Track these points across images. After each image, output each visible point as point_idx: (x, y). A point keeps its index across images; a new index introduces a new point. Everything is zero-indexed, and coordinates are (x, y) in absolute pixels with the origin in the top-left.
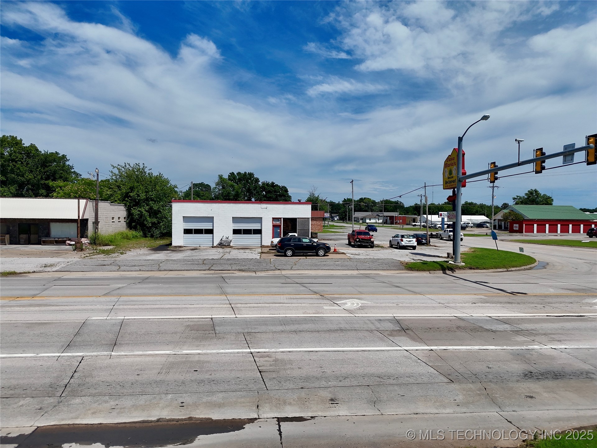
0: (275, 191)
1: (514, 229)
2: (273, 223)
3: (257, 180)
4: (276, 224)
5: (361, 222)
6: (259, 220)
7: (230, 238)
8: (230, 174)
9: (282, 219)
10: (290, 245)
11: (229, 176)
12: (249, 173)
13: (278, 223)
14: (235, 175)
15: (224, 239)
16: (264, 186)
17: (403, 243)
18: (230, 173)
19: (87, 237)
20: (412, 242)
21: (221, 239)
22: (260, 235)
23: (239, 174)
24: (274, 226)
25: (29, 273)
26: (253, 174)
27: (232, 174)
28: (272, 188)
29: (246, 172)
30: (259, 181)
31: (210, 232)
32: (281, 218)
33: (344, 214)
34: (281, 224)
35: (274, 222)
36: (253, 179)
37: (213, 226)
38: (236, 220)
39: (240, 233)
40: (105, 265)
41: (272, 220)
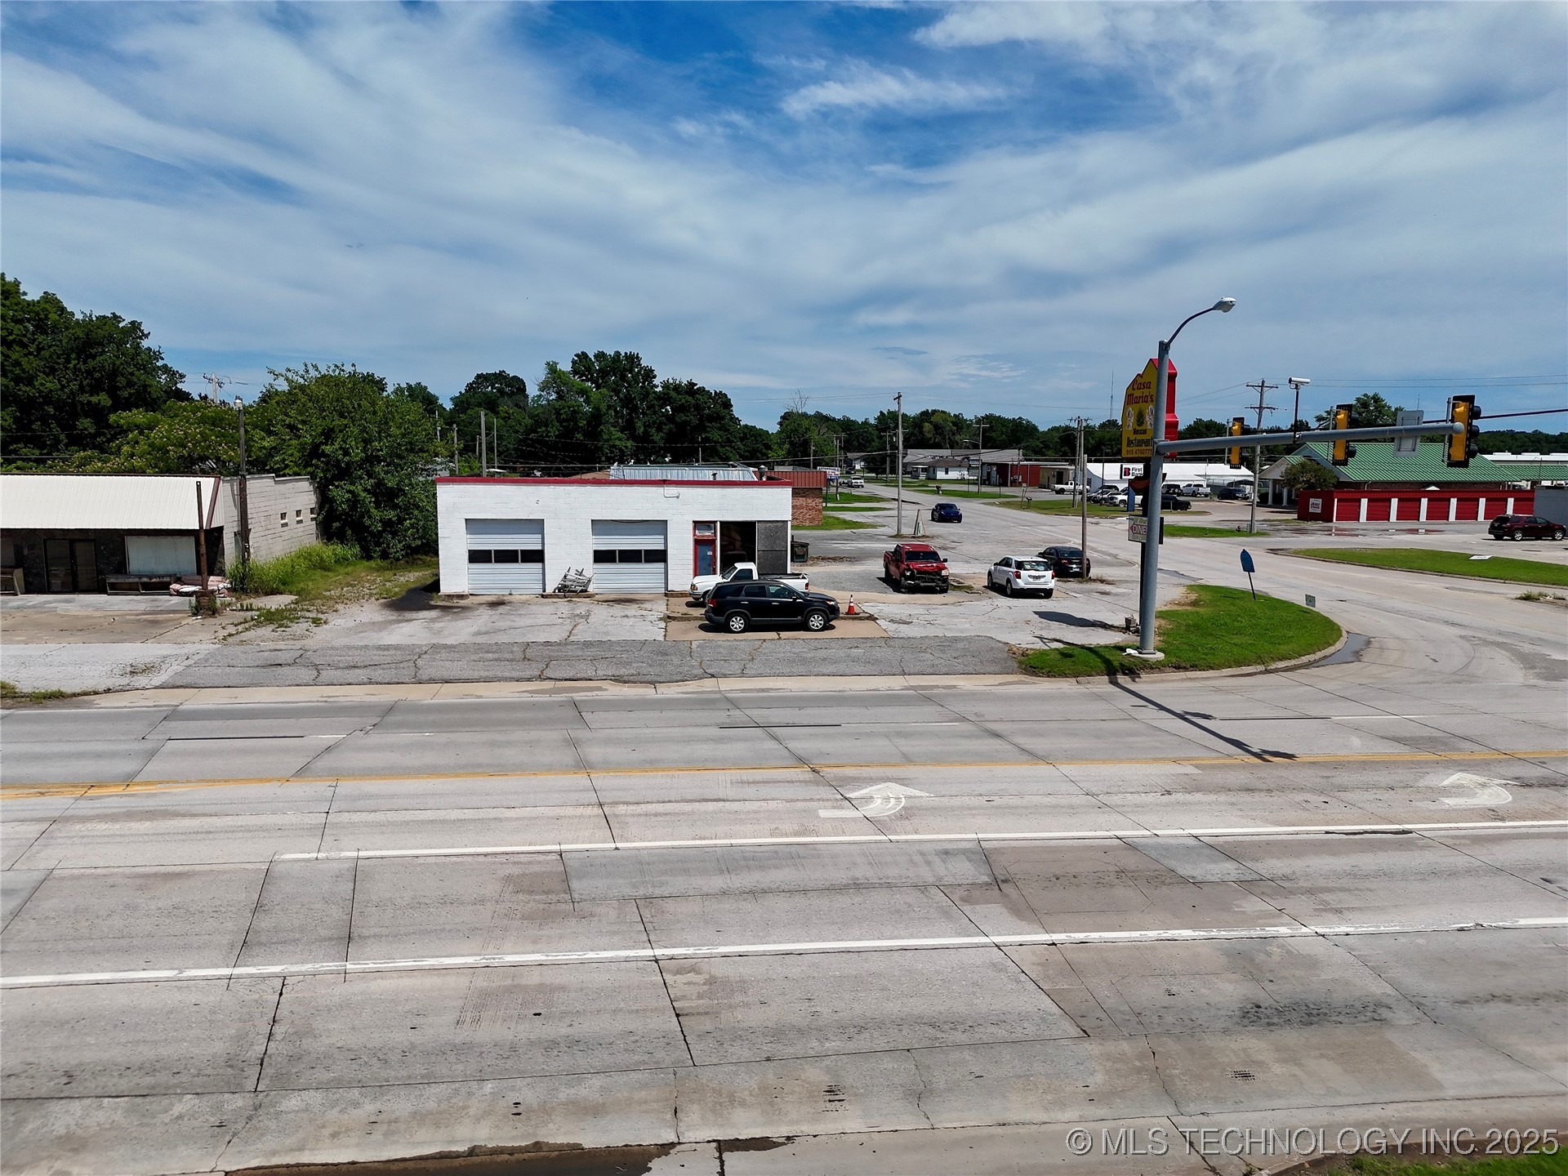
0: (698, 407)
1: (1311, 510)
2: (694, 535)
3: (649, 374)
4: (702, 536)
5: (923, 476)
6: (660, 527)
7: (587, 574)
8: (576, 358)
9: (718, 524)
10: (738, 604)
11: (574, 362)
12: (626, 353)
13: (708, 534)
14: (590, 359)
15: (572, 575)
16: (668, 394)
17: (1021, 583)
18: (576, 355)
19: (221, 573)
20: (1042, 580)
21: (565, 577)
22: (662, 565)
23: (600, 356)
24: (698, 542)
25: (96, 693)
26: (638, 357)
27: (583, 356)
28: (690, 399)
29: (618, 352)
30: (655, 377)
31: (536, 556)
32: (715, 522)
33: (878, 459)
34: (715, 536)
35: (697, 531)
36: (639, 372)
37: (543, 544)
38: (600, 526)
39: (613, 560)
40: (280, 665)
41: (691, 526)
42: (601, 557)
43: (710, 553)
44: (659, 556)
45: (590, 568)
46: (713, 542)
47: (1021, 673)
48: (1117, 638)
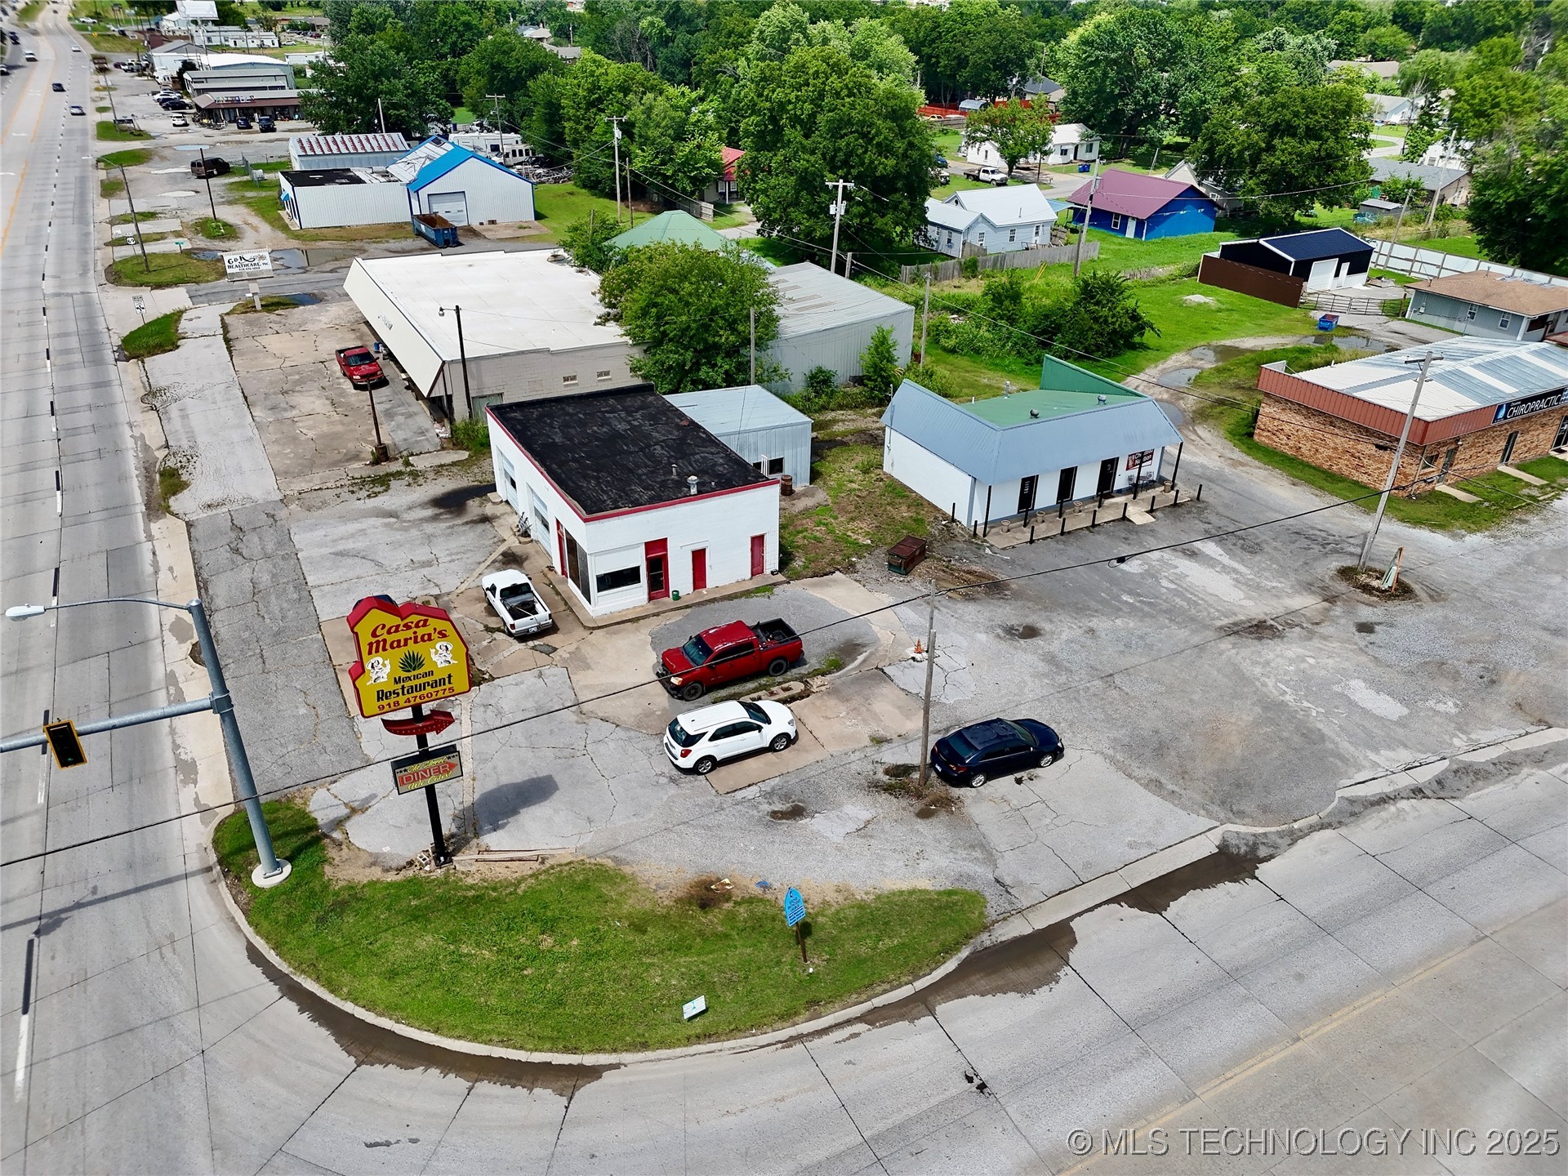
41: (555, 519)
42: (536, 512)
46: (563, 541)
48: (386, 849)
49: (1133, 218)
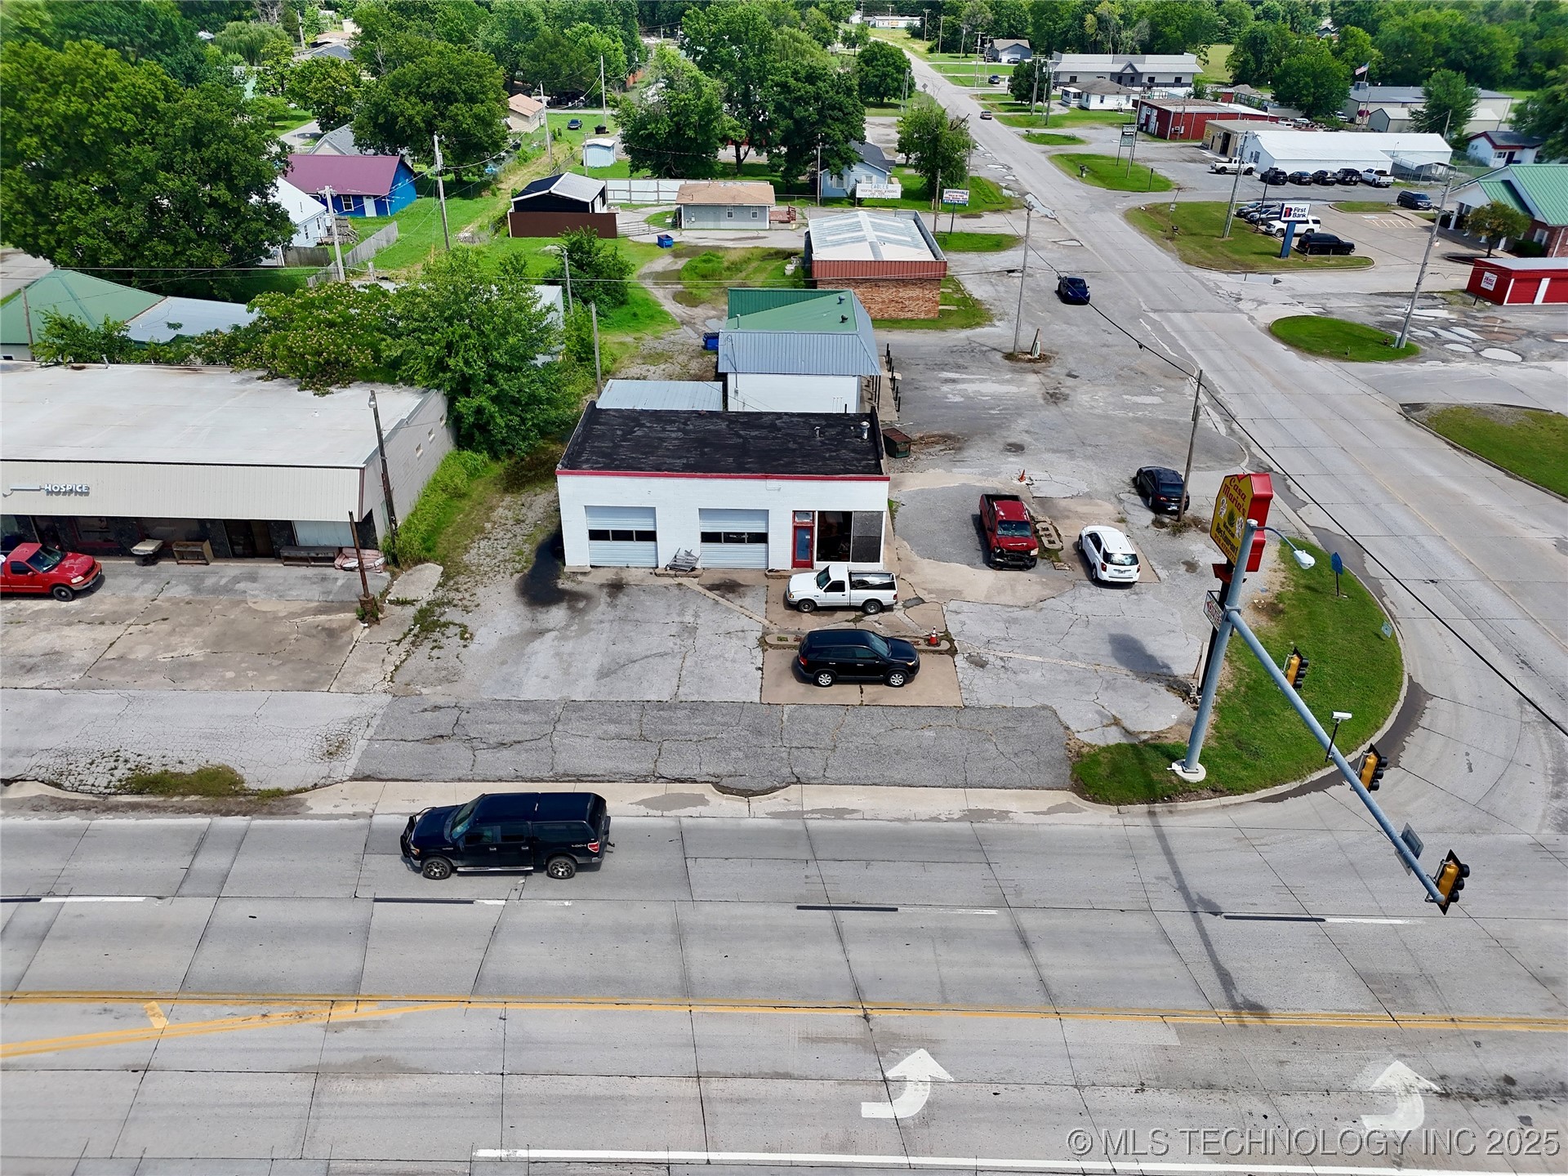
0: (817, 98)
1: (1483, 285)
2: (794, 522)
4: (801, 523)
6: (761, 515)
7: (696, 553)
9: (817, 513)
10: (826, 665)
13: (806, 521)
15: (681, 556)
17: (1105, 576)
19: (374, 545)
20: (1127, 574)
21: (675, 557)
22: (763, 546)
24: (795, 528)
28: (809, 88)
31: (650, 536)
32: (813, 512)
33: (1025, 84)
34: (813, 523)
35: (796, 519)
37: (655, 525)
38: (705, 513)
39: (719, 541)
40: (442, 737)
41: (791, 514)
42: (708, 537)
43: (808, 537)
44: (762, 538)
45: (697, 547)
46: (812, 528)
47: (1073, 790)
48: (1174, 717)
49: (368, 197)
